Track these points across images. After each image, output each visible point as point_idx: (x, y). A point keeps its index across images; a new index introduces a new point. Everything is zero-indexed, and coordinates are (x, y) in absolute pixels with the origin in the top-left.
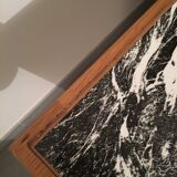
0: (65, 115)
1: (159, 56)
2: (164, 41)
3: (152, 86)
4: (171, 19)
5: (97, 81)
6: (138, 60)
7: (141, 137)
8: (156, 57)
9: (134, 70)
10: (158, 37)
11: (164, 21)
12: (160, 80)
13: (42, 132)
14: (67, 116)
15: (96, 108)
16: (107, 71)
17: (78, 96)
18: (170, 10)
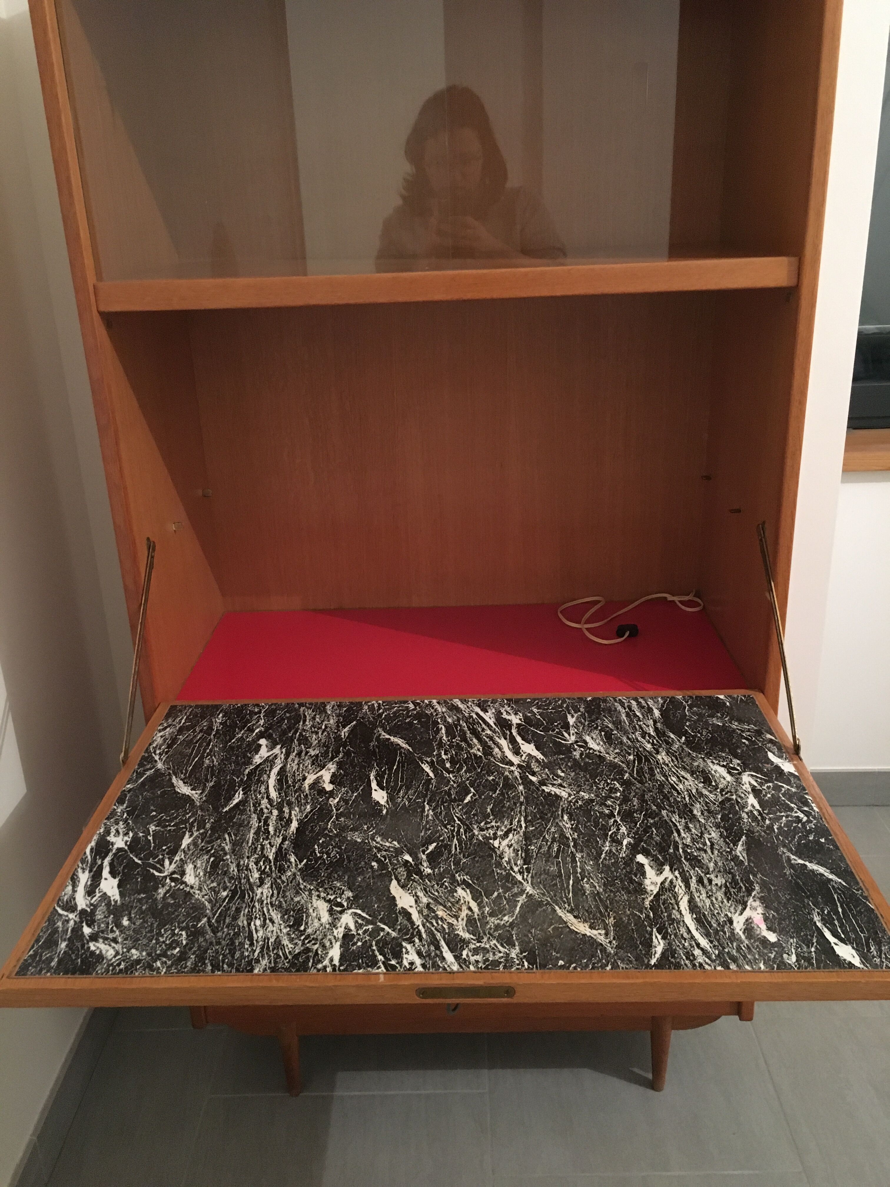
0: (30, 947)
1: (92, 881)
2: (90, 871)
3: (95, 899)
4: (89, 857)
5: (46, 918)
6: (74, 891)
7: (102, 925)
8: (89, 883)
9: (74, 899)
10: (84, 872)
11: (83, 861)
12: (99, 892)
13: (15, 966)
14: (33, 947)
15: (56, 931)
16: (51, 909)
17: (33, 934)
18: (85, 853)
